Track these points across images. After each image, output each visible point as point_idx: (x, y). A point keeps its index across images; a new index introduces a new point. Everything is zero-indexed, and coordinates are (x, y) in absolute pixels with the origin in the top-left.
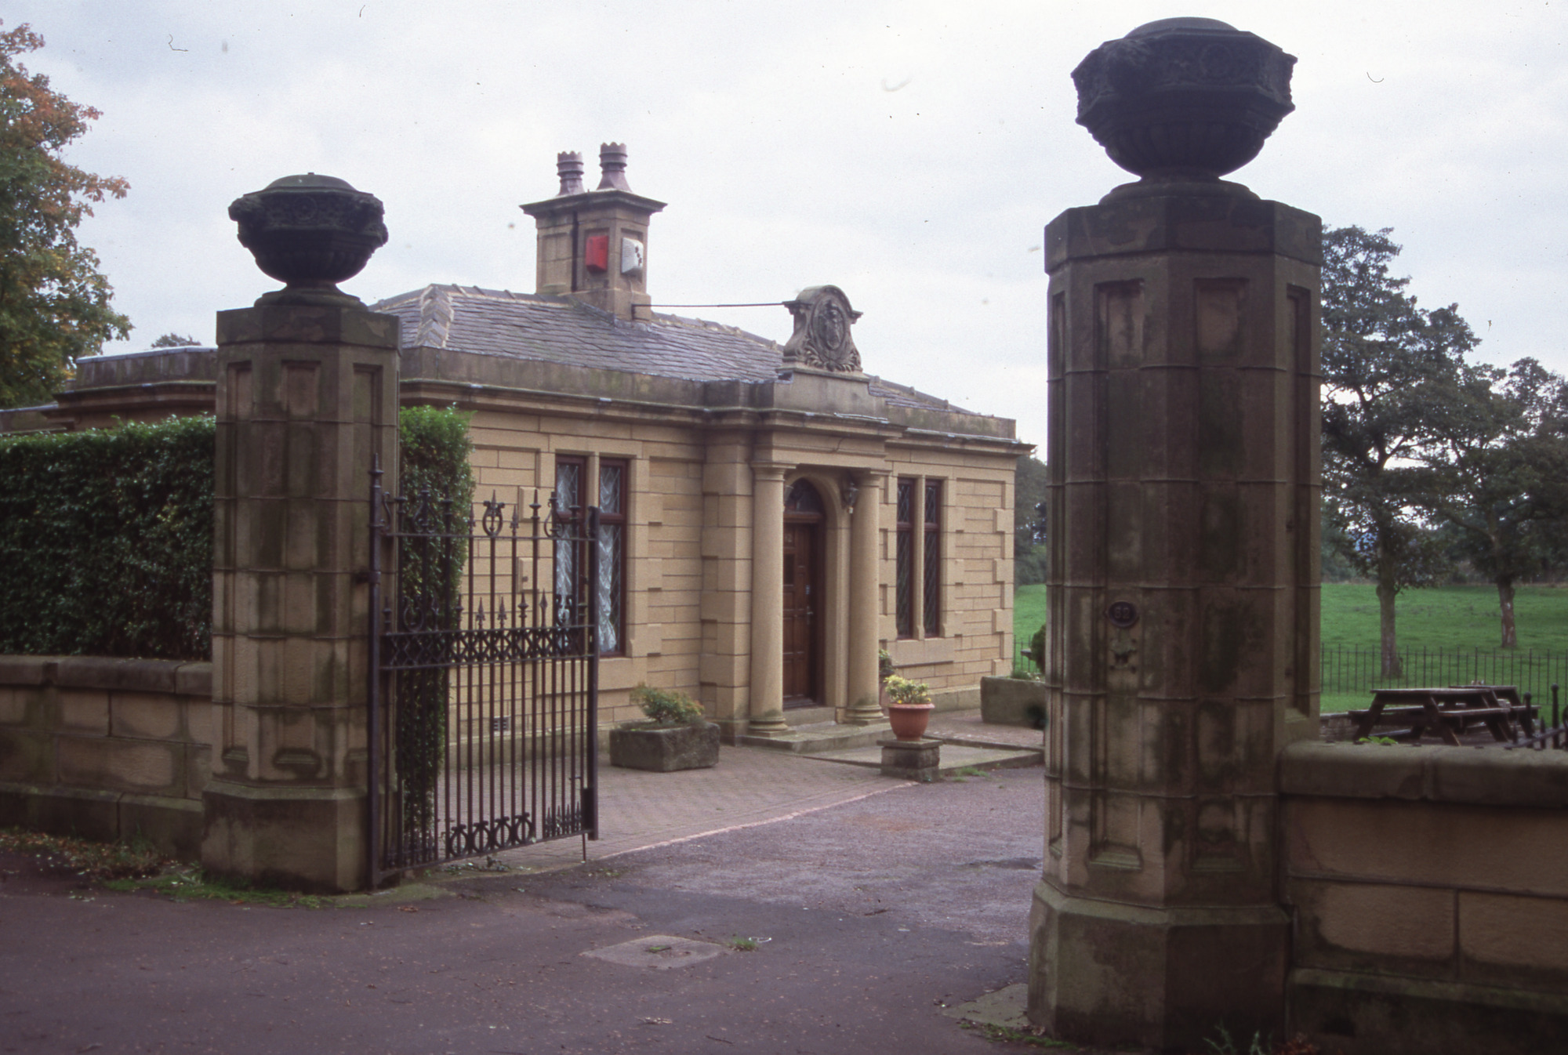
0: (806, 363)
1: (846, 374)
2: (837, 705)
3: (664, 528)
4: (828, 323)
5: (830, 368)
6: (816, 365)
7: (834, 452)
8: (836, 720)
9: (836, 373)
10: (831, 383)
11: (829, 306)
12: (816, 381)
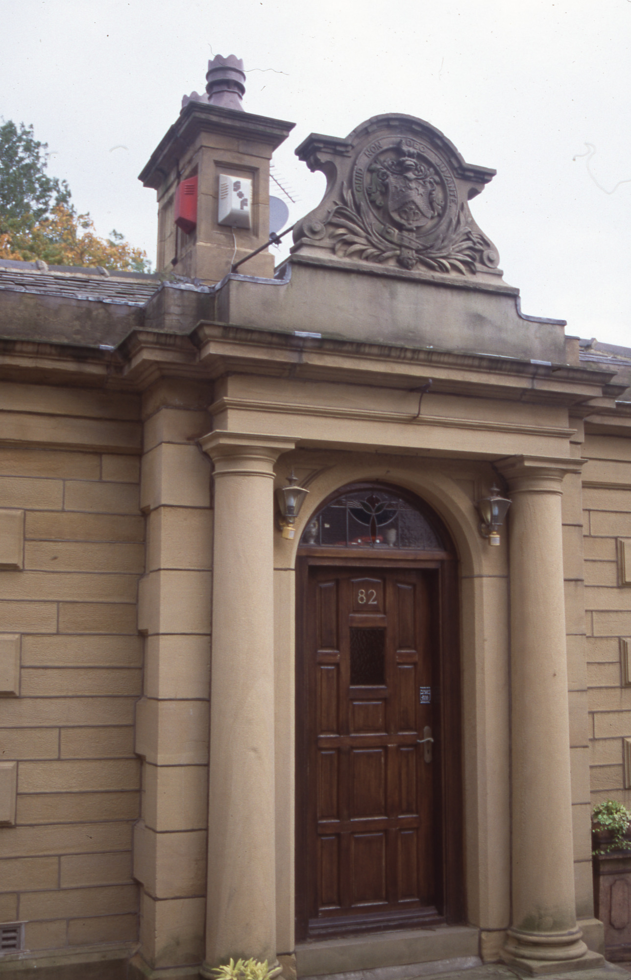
0: (333, 250)
1: (452, 276)
2: (483, 925)
3: (24, 576)
4: (392, 180)
5: (402, 263)
6: (360, 253)
7: (414, 420)
8: (480, 956)
9: (420, 272)
10: (402, 289)
11: (397, 150)
12: (362, 286)
